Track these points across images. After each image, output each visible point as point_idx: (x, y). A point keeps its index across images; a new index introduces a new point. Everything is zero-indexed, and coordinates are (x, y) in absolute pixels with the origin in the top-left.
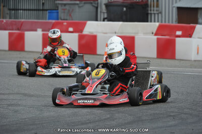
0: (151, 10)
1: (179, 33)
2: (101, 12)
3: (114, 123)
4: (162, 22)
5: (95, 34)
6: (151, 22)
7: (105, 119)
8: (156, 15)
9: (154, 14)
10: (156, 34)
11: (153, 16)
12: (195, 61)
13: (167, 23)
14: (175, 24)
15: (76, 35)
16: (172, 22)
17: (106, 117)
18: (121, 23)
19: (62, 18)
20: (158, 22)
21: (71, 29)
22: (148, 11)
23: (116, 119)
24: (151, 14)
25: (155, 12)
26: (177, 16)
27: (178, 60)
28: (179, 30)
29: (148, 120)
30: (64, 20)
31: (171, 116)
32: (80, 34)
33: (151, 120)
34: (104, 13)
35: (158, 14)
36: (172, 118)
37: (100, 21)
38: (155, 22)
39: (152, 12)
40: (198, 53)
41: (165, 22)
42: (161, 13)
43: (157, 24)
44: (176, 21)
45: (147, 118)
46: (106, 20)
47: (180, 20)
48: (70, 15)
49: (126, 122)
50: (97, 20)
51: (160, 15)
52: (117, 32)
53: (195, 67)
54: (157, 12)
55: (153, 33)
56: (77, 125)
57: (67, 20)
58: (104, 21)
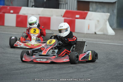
0: (61, 2)
1: (78, 16)
2: (30, 2)
3: (36, 70)
4: (67, 9)
5: (26, 15)
6: (61, 8)
7: (31, 67)
8: (64, 5)
9: (63, 4)
10: (64, 17)
11: (62, 5)
12: (87, 34)
13: (70, 10)
14: (75, 10)
15: (15, 15)
16: (74, 10)
17: (31, 66)
18: (42, 9)
19: (7, 4)
20: (65, 9)
21: (12, 11)
22: (59, 2)
23: (37, 67)
24: (61, 4)
25: (64, 3)
26: (77, 6)
27: (76, 33)
28: (78, 14)
29: (57, 69)
30: (8, 5)
31: (71, 67)
32: (17, 14)
33: (59, 68)
34: (32, 2)
35: (65, 4)
36: (71, 68)
37: (30, 7)
38: (63, 9)
39: (62, 3)
40: (89, 29)
41: (69, 9)
42: (67, 3)
43: (64, 10)
44: (76, 9)
45: (56, 68)
46: (33, 7)
47: (78, 9)
48: (12, 3)
49: (43, 69)
50: (28, 6)
51: (66, 5)
52: (40, 14)
53: (87, 38)
54: (65, 3)
55: (62, 16)
56: (13, 71)
57: (9, 5)
58: (32, 7)
